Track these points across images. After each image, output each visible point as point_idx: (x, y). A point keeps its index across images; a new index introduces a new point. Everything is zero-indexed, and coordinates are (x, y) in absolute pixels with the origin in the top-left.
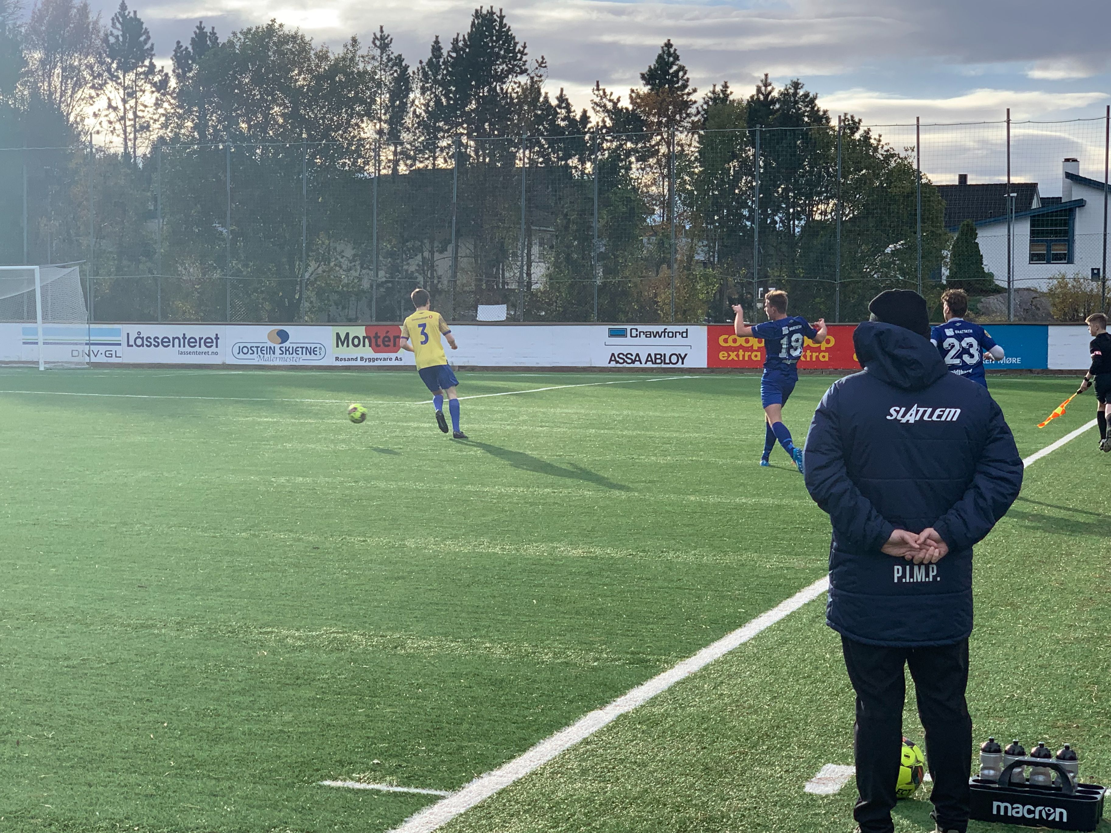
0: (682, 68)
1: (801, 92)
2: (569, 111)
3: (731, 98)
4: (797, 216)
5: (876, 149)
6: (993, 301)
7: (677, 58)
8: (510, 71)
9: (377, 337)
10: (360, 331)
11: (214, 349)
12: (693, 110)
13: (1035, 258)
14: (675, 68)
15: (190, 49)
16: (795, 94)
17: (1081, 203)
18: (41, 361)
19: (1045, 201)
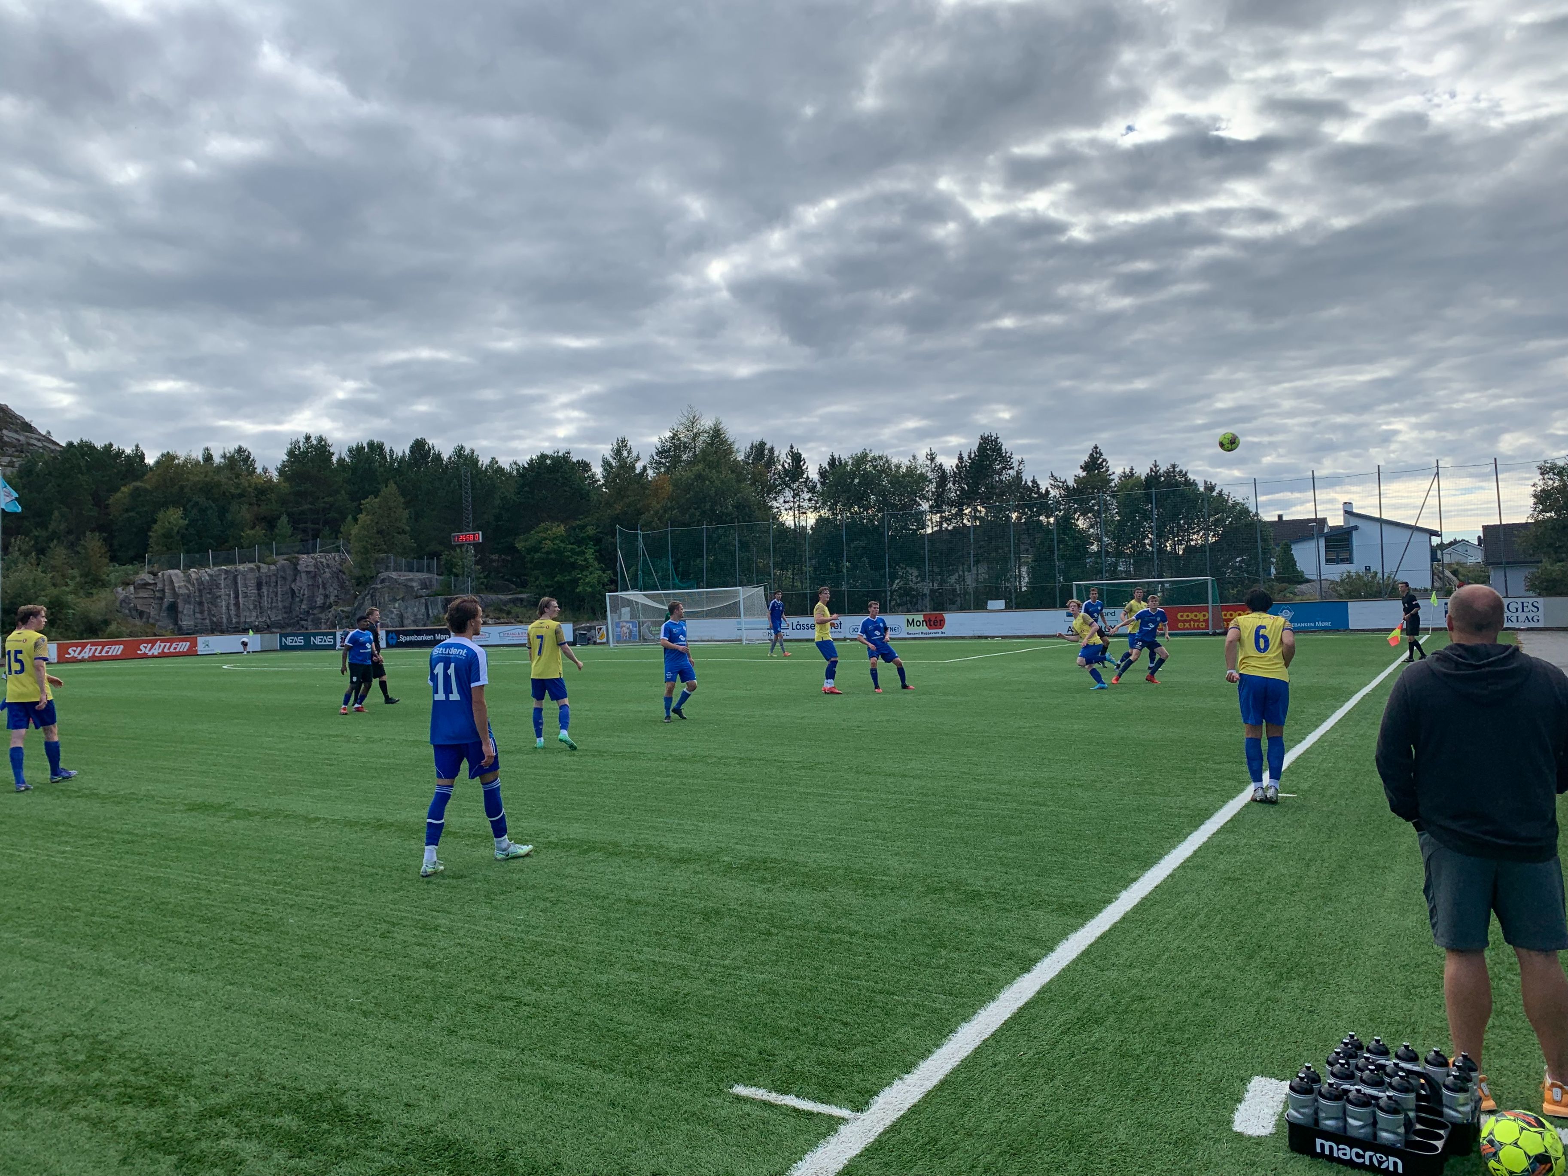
0: (1104, 460)
1: (1177, 470)
2: (1039, 489)
3: (1136, 475)
4: (1180, 543)
5: (1227, 501)
6: (1304, 587)
7: (1101, 454)
8: (1004, 468)
9: (930, 621)
10: (920, 617)
11: (839, 630)
12: (1113, 484)
13: (1328, 561)
14: (1101, 460)
15: (827, 468)
16: (1174, 472)
17: (1356, 528)
18: (744, 639)
19: (1332, 528)
